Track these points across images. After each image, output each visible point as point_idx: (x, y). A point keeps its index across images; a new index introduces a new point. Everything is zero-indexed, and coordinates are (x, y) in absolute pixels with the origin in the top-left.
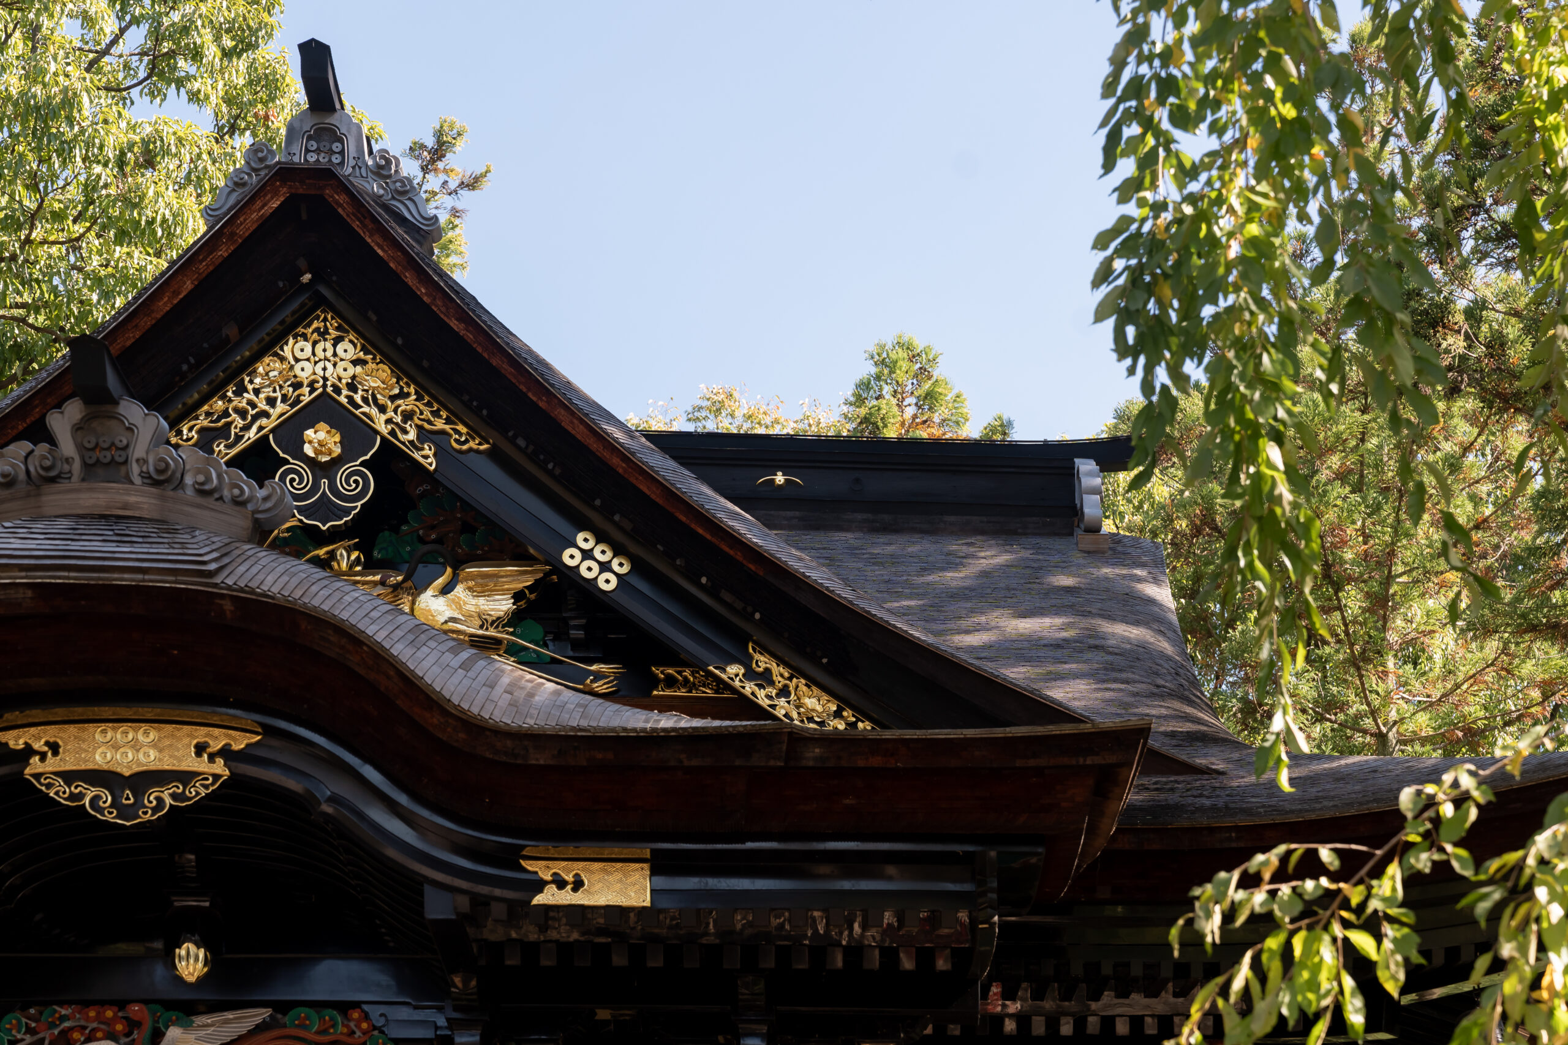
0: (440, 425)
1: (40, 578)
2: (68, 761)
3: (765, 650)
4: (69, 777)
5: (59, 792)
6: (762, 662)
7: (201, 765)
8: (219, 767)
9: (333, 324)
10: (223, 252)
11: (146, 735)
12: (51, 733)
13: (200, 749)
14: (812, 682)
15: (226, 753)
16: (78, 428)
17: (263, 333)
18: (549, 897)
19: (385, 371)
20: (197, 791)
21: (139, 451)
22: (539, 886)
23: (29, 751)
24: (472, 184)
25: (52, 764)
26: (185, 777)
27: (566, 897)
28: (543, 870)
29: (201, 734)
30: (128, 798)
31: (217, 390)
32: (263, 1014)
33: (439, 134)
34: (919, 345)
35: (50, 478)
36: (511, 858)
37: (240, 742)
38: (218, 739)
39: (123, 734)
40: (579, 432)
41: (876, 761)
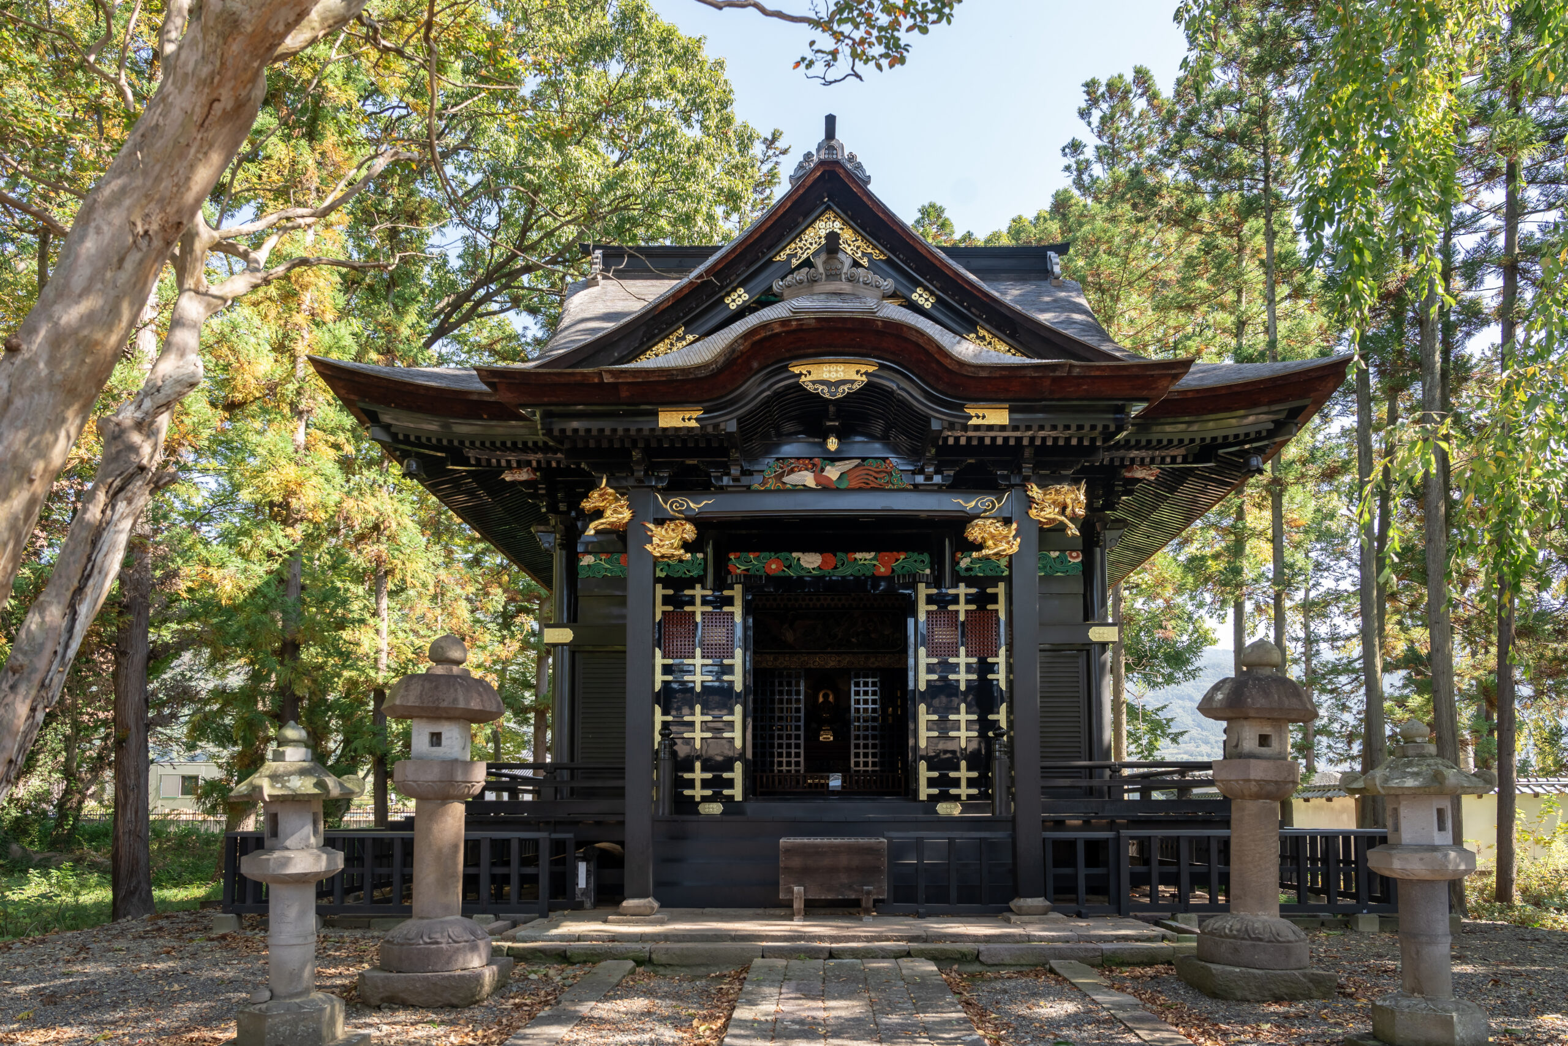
0: (869, 250)
1: (818, 315)
2: (814, 377)
3: (983, 328)
4: (814, 382)
5: (810, 387)
6: (982, 332)
7: (858, 377)
8: (864, 378)
9: (832, 215)
10: (801, 192)
11: (841, 368)
12: (809, 368)
13: (858, 372)
14: (1000, 339)
15: (866, 373)
16: (824, 263)
17: (809, 220)
18: (974, 421)
19: (851, 231)
20: (856, 387)
21: (845, 270)
22: (970, 418)
23: (801, 374)
24: (784, 152)
25: (809, 378)
26: (853, 382)
27: (980, 422)
28: (972, 412)
29: (858, 367)
30: (833, 389)
31: (793, 240)
32: (857, 462)
33: (774, 135)
34: (938, 204)
35: (813, 281)
36: (961, 407)
37: (871, 369)
38: (864, 369)
39: (833, 367)
40: (924, 252)
41: (1098, 373)
